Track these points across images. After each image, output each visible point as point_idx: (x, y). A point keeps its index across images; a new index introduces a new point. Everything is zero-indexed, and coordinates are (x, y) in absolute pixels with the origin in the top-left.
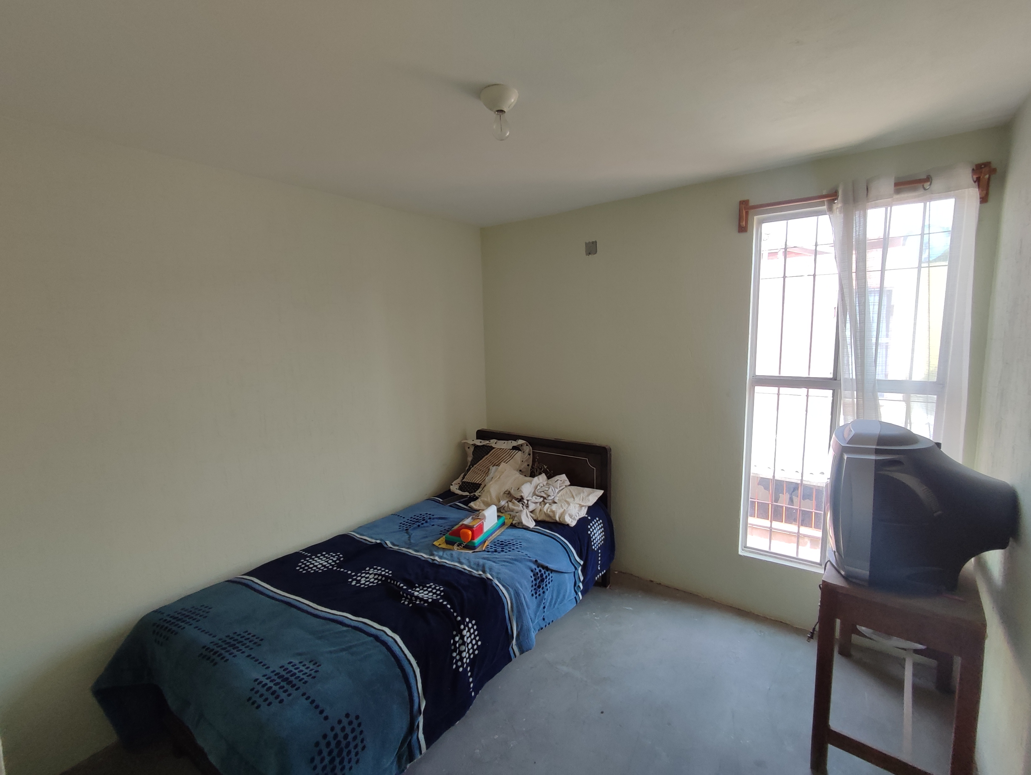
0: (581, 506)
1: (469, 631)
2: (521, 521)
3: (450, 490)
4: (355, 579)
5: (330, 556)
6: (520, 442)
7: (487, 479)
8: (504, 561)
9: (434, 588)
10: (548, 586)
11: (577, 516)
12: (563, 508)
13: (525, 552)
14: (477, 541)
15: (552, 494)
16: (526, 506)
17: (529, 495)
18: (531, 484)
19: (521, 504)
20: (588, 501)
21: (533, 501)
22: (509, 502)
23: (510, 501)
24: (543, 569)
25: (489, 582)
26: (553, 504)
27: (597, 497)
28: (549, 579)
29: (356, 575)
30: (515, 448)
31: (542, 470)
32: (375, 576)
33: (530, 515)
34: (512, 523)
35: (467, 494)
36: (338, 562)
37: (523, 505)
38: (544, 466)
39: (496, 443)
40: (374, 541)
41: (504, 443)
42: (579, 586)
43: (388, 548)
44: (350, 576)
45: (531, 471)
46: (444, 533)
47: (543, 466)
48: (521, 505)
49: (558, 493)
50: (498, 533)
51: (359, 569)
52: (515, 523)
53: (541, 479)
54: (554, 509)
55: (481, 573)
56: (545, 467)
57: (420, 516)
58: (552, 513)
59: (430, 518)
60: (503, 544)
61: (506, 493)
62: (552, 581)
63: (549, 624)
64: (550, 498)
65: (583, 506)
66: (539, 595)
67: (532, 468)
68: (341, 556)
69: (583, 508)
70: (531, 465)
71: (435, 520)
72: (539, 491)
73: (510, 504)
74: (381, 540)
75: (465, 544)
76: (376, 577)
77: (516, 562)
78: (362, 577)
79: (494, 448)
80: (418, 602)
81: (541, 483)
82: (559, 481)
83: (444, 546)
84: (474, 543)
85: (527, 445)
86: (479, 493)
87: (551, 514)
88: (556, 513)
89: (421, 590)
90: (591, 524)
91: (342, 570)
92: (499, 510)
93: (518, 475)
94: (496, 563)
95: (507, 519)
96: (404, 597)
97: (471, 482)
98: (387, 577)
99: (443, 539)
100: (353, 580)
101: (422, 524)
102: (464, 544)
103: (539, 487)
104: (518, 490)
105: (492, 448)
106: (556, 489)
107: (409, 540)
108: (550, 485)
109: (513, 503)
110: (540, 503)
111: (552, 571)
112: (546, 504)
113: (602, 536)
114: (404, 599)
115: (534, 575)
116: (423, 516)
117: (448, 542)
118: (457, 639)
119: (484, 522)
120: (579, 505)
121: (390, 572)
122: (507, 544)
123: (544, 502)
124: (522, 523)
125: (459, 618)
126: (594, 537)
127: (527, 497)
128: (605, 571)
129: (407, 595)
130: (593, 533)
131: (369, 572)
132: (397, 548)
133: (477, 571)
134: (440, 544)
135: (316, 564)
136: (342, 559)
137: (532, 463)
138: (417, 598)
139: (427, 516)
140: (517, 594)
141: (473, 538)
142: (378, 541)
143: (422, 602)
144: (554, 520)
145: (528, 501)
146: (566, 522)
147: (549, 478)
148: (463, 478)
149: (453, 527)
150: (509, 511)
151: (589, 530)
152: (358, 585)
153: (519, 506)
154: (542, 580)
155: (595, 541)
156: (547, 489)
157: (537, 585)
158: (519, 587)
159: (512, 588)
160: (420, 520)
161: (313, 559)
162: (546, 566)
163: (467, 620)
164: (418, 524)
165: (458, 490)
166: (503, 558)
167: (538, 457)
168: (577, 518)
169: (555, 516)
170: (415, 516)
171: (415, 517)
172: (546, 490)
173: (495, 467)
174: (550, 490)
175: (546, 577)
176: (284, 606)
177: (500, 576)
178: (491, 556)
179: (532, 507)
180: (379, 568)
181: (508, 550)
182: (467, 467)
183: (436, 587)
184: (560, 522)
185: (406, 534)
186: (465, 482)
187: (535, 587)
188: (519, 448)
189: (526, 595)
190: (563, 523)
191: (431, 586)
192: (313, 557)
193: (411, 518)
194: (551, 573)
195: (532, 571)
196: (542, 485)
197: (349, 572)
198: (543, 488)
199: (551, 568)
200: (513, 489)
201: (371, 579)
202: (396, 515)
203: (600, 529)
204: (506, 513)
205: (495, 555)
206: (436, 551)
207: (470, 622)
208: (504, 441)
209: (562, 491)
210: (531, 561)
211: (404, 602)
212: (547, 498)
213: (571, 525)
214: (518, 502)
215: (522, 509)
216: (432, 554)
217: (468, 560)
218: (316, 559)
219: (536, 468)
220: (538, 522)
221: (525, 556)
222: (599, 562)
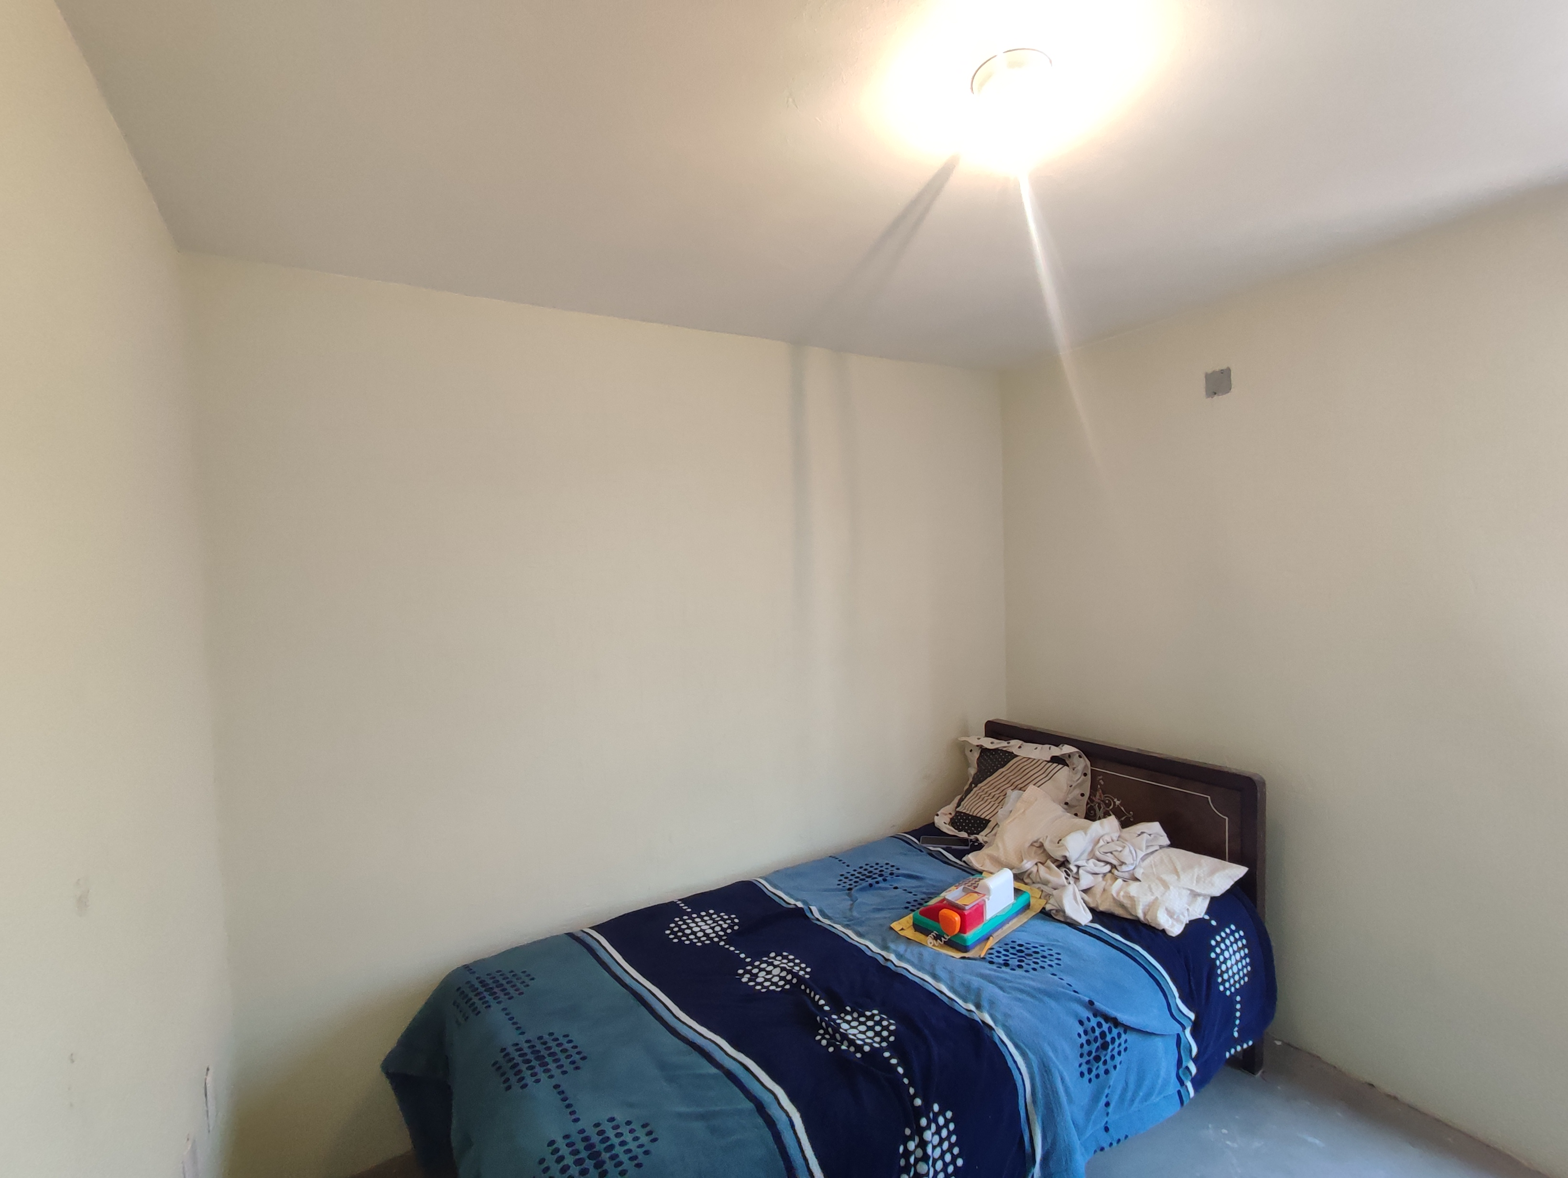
0: (1195, 895)
1: (938, 1132)
2: (1061, 907)
3: (934, 823)
4: (750, 972)
5: (719, 919)
6: (1067, 749)
7: (1001, 812)
8: (1022, 991)
9: (878, 1023)
10: (1118, 1059)
11: (1184, 916)
12: (1153, 894)
13: (1068, 979)
14: (971, 936)
15: (1128, 860)
16: (1073, 877)
17: (1082, 854)
18: (1086, 834)
19: (1065, 873)
20: (1210, 885)
21: (1088, 869)
22: (1039, 864)
23: (1043, 864)
24: (1107, 1022)
25: (986, 1030)
26: (1131, 882)
27: (1233, 880)
28: (1120, 1045)
29: (751, 964)
30: (1055, 760)
31: (1111, 807)
32: (781, 971)
33: (1083, 899)
34: (1044, 908)
35: (964, 835)
36: (729, 931)
37: (1068, 875)
38: (1115, 800)
39: (1020, 747)
40: (792, 901)
41: (1036, 748)
42: (1187, 1068)
43: (813, 919)
44: (742, 964)
45: (1089, 806)
46: (911, 908)
47: (1113, 800)
48: (1064, 875)
49: (1143, 859)
50: (1015, 923)
51: (759, 954)
52: (1051, 910)
53: (1109, 826)
54: (1132, 894)
55: (972, 1008)
56: (1118, 803)
57: (876, 867)
58: (1129, 902)
59: (892, 874)
60: (1022, 951)
61: (1034, 846)
62: (1126, 1049)
63: (1119, 1141)
64: (1124, 868)
65: (1199, 895)
66: (1097, 1076)
67: (1089, 801)
68: (736, 921)
69: (1200, 899)
70: (1087, 795)
71: (900, 878)
72: (1102, 850)
73: (1042, 869)
74: (804, 902)
75: (948, 938)
76: (784, 974)
77: (1046, 999)
78: (761, 970)
79: (1017, 756)
80: (844, 1047)
81: (1107, 834)
82: (1145, 835)
83: (910, 933)
84: (965, 940)
85: (1080, 757)
86: (986, 836)
87: (1126, 902)
88: (1137, 903)
89: (854, 1019)
90: (1218, 938)
91: (732, 949)
92: (1018, 877)
93: (1059, 810)
94: (1004, 991)
95: (1036, 898)
96: (822, 1028)
97: (971, 814)
98: (801, 980)
99: (908, 920)
100: (746, 972)
101: (877, 882)
102: (946, 939)
103: (1101, 843)
104: (1058, 843)
105: (1013, 756)
106: (1138, 851)
107: (851, 909)
108: (1126, 841)
109: (1048, 868)
110: (1105, 875)
111: (1127, 1028)
112: (1116, 879)
113: (1246, 967)
114: (821, 1032)
115: (1086, 1032)
116: (882, 867)
117: (918, 927)
118: (912, 1145)
119: (986, 900)
120: (1189, 892)
121: (808, 970)
122: (1030, 952)
123: (1113, 874)
124: (1064, 912)
125: (918, 1102)
126: (1224, 967)
127: (1077, 860)
128: (1250, 1043)
129: (828, 1025)
130: (1222, 958)
131: (772, 962)
132: (828, 922)
133: (965, 1001)
134: (902, 929)
135: (696, 929)
136: (736, 928)
137: (1090, 791)
138: (845, 1037)
139: (887, 869)
140: (1046, 1069)
141: (963, 929)
142: (800, 905)
143: (852, 1049)
144: (1133, 915)
145: (1078, 867)
146: (1159, 925)
147: (1125, 824)
148: (959, 805)
149: (931, 898)
150: (1039, 883)
151: (1213, 949)
152: (752, 984)
153: (1059, 876)
154: (1105, 1046)
155: (1226, 976)
156: (1120, 849)
157: (1094, 1054)
158: (1051, 1054)
159: (1034, 1054)
160: (876, 874)
161: (693, 919)
162: (1113, 1016)
163: (936, 1108)
164: (870, 881)
165: (948, 826)
166: (1020, 984)
167: (1101, 782)
168: (1186, 920)
169: (1134, 906)
170: (867, 865)
171: (868, 867)
172: (1116, 851)
173: (1016, 792)
174: (1126, 851)
175: (1113, 1040)
176: (632, 1000)
177: (1010, 1022)
178: (997, 974)
179: (1086, 880)
180: (791, 957)
181: (1033, 967)
182: (965, 785)
183: (882, 1019)
184: (1146, 922)
185: (847, 897)
186: (962, 812)
187: (1088, 1058)
188: (1064, 760)
189: (1065, 1074)
190: (1153, 925)
191: (873, 1015)
192: (694, 916)
193: (861, 868)
194: (1125, 1032)
195: (1081, 1023)
196: (1109, 840)
197: (742, 956)
198: (1112, 844)
199: (1124, 1023)
200: (1048, 838)
201: (774, 976)
202: (837, 858)
203: (1239, 949)
204: (1034, 885)
205: (1003, 972)
206: (892, 942)
207: (942, 1112)
208: (1035, 745)
209: (1152, 857)
210: (1080, 1002)
211: (820, 1041)
212: (1118, 868)
213: (1173, 933)
214: (1059, 867)
215: (1066, 884)
216: (885, 948)
217: (950, 972)
218: (697, 920)
219: (1099, 801)
220: (1098, 915)
221: (1066, 989)
222: (1237, 1022)
